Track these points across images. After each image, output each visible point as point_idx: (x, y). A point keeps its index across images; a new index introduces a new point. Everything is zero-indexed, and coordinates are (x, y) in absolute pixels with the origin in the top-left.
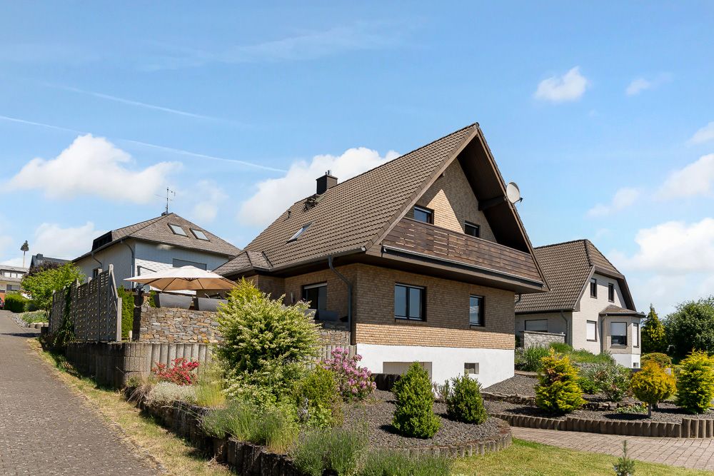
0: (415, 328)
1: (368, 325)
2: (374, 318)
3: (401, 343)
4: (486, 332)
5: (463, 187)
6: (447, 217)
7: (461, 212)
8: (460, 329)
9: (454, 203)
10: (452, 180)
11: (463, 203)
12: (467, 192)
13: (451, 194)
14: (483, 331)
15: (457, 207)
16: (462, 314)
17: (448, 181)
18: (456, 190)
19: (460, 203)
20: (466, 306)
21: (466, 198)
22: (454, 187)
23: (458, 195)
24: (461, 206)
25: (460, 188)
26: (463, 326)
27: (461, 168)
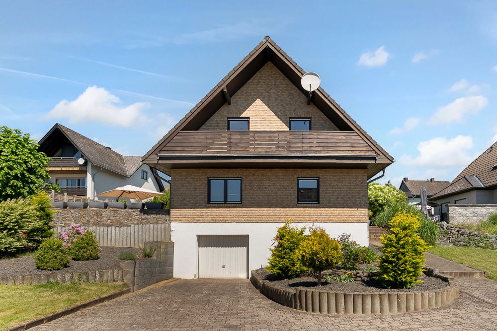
0: (229, 209)
1: (182, 210)
2: (186, 205)
3: (214, 221)
4: (320, 208)
5: (286, 90)
6: (265, 119)
7: (284, 111)
8: (284, 207)
9: (274, 106)
10: (271, 89)
11: (286, 103)
12: (292, 93)
13: (270, 100)
14: (317, 207)
15: (278, 108)
16: (286, 195)
17: (267, 90)
18: (277, 95)
19: (282, 105)
20: (292, 188)
21: (291, 98)
22: (274, 93)
23: (280, 98)
24: (283, 107)
25: (282, 92)
26: (287, 205)
27: (283, 75)
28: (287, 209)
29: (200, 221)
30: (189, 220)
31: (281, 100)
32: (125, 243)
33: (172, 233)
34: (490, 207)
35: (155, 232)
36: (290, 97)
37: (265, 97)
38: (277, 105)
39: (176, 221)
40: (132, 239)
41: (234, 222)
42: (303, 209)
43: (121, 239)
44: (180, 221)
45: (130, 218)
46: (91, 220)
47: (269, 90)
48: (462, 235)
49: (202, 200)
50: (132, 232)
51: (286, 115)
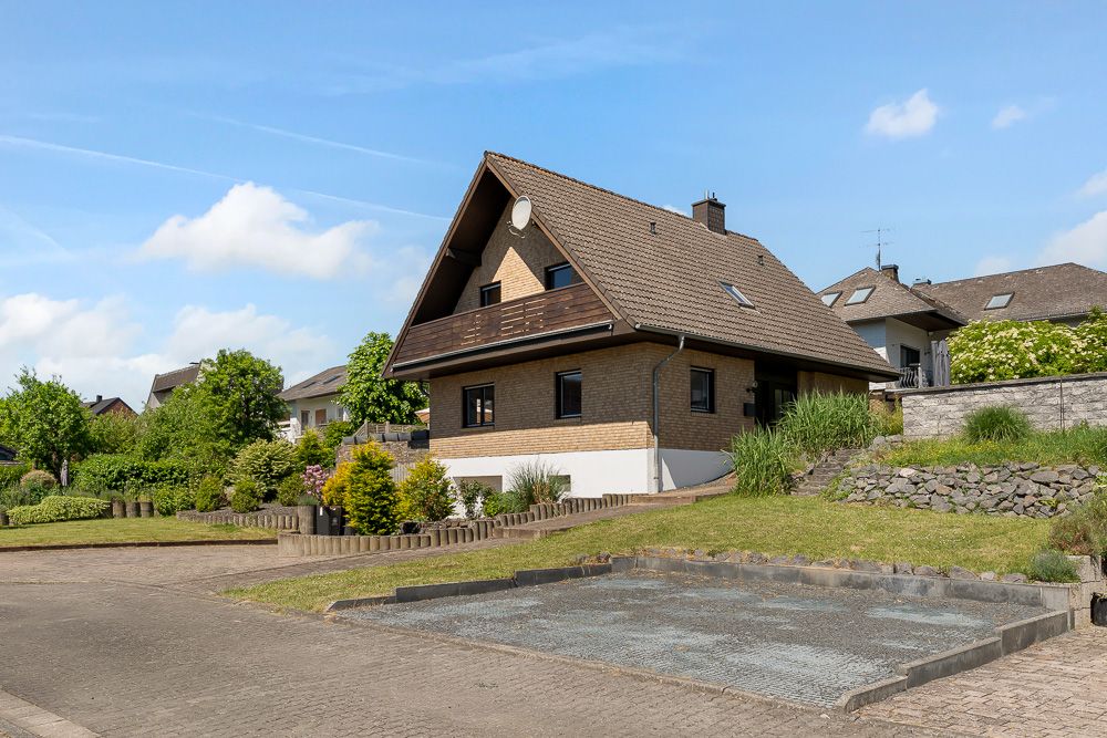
2: (443, 432)
4: (583, 425)
6: (518, 279)
7: (538, 260)
8: (538, 428)
9: (528, 254)
11: (540, 244)
13: (522, 244)
14: (578, 424)
15: (531, 256)
16: (541, 405)
18: (531, 233)
19: (536, 248)
20: (548, 393)
22: (527, 232)
24: (538, 251)
26: (542, 423)
28: (542, 430)
29: (454, 456)
30: (445, 455)
31: (535, 240)
34: (1013, 389)
38: (531, 250)
41: (487, 456)
42: (561, 429)
44: (438, 457)
49: (457, 423)
51: (540, 264)
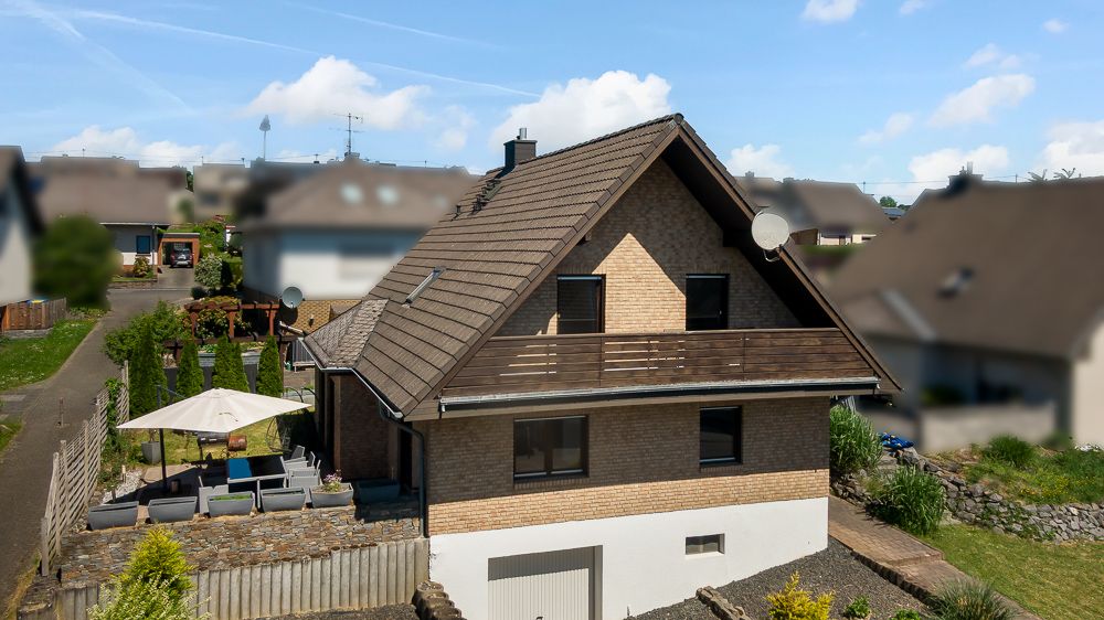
3: (528, 521)
4: (744, 473)
5: (682, 212)
6: (638, 280)
7: (676, 262)
8: (673, 479)
9: (658, 250)
10: (651, 208)
11: (680, 243)
12: (693, 220)
13: (648, 234)
14: (738, 472)
15: (665, 255)
16: (679, 448)
17: (643, 212)
18: (663, 223)
19: (673, 246)
20: (691, 433)
21: (691, 231)
22: (658, 219)
23: (669, 231)
24: (675, 250)
25: (674, 216)
26: (680, 471)
27: (677, 179)
28: (681, 481)
29: (497, 525)
30: (472, 526)
31: (671, 235)
32: (316, 601)
33: (433, 562)
35: (393, 565)
36: (690, 228)
37: (638, 226)
38: (663, 246)
39: (442, 530)
40: (336, 589)
41: (572, 519)
42: (710, 478)
43: (307, 592)
44: (453, 529)
45: (323, 534)
46: (221, 551)
47: (647, 212)
48: (970, 496)
49: (502, 475)
50: (336, 572)
51: (680, 268)
